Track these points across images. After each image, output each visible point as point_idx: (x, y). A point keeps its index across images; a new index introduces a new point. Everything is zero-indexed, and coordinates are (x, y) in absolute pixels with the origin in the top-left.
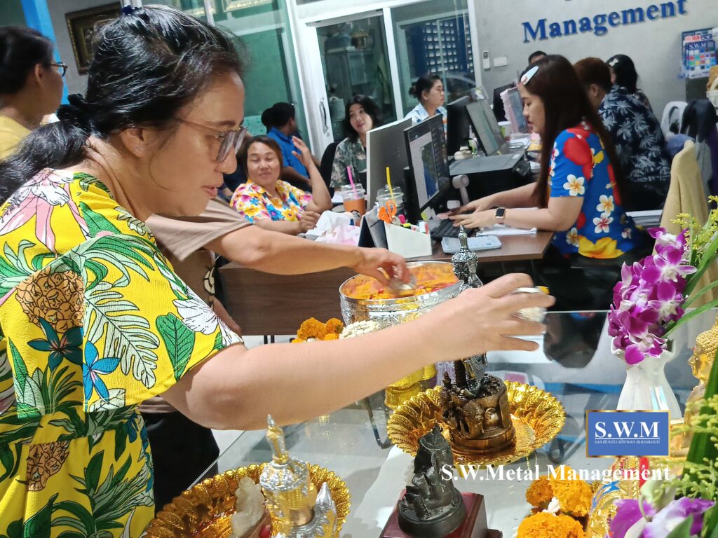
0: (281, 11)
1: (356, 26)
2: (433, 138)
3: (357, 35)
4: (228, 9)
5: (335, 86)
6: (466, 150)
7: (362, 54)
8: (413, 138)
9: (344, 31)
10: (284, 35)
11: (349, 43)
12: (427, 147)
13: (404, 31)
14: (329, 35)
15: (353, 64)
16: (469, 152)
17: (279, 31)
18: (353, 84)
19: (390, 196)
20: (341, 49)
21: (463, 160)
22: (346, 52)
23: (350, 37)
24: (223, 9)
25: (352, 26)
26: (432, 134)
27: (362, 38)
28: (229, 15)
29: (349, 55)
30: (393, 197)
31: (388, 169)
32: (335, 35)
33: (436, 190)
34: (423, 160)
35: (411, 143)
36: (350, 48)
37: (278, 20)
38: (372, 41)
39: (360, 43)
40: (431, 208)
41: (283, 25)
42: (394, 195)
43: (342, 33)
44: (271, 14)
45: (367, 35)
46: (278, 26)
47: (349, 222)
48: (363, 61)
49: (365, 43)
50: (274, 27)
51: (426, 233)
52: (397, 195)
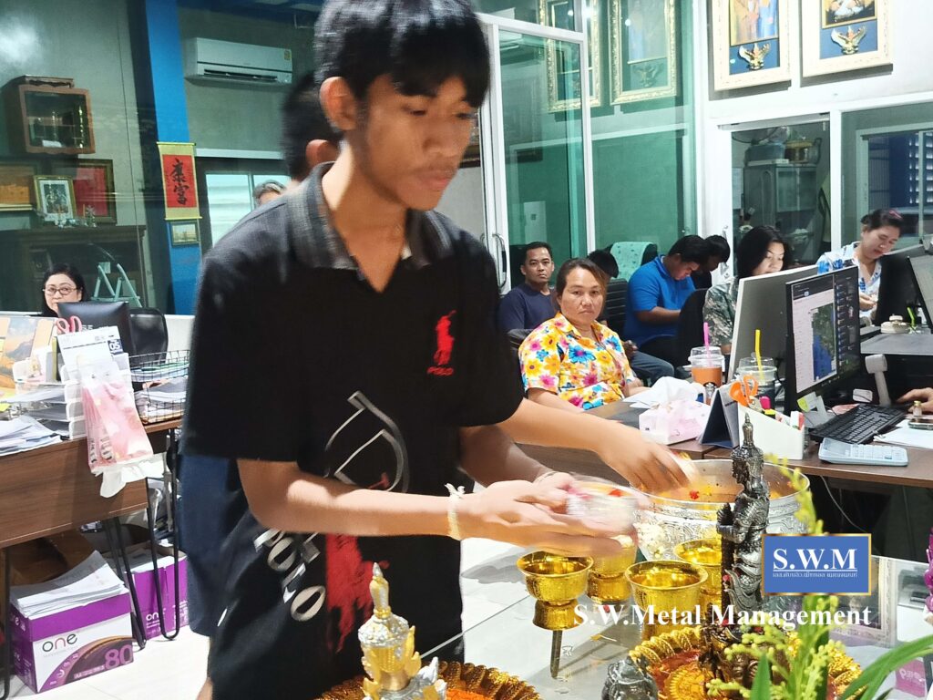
0: (686, 107)
1: (795, 133)
2: (836, 298)
3: (794, 145)
4: (616, 101)
5: (752, 211)
6: (900, 321)
7: (798, 171)
8: (800, 295)
9: (776, 137)
10: (686, 140)
11: (782, 155)
12: (824, 311)
13: (867, 142)
14: (754, 142)
15: (783, 183)
16: (904, 324)
17: (680, 133)
18: (779, 210)
19: (758, 369)
20: (768, 162)
21: (893, 334)
22: (775, 166)
23: (784, 147)
24: (611, 100)
25: (788, 132)
26: (836, 293)
27: (802, 150)
28: (617, 109)
29: (778, 170)
30: (760, 372)
31: (758, 332)
32: (762, 142)
33: (831, 371)
34: (813, 326)
35: (793, 302)
36: (781, 161)
37: (680, 119)
38: (816, 153)
39: (797, 154)
40: (817, 395)
41: (685, 126)
42: (764, 369)
43: (773, 140)
44: (673, 110)
45: (810, 145)
46: (679, 127)
47: (696, 397)
48: (798, 179)
49: (806, 156)
50: (674, 127)
51: (799, 429)
52: (767, 369)
